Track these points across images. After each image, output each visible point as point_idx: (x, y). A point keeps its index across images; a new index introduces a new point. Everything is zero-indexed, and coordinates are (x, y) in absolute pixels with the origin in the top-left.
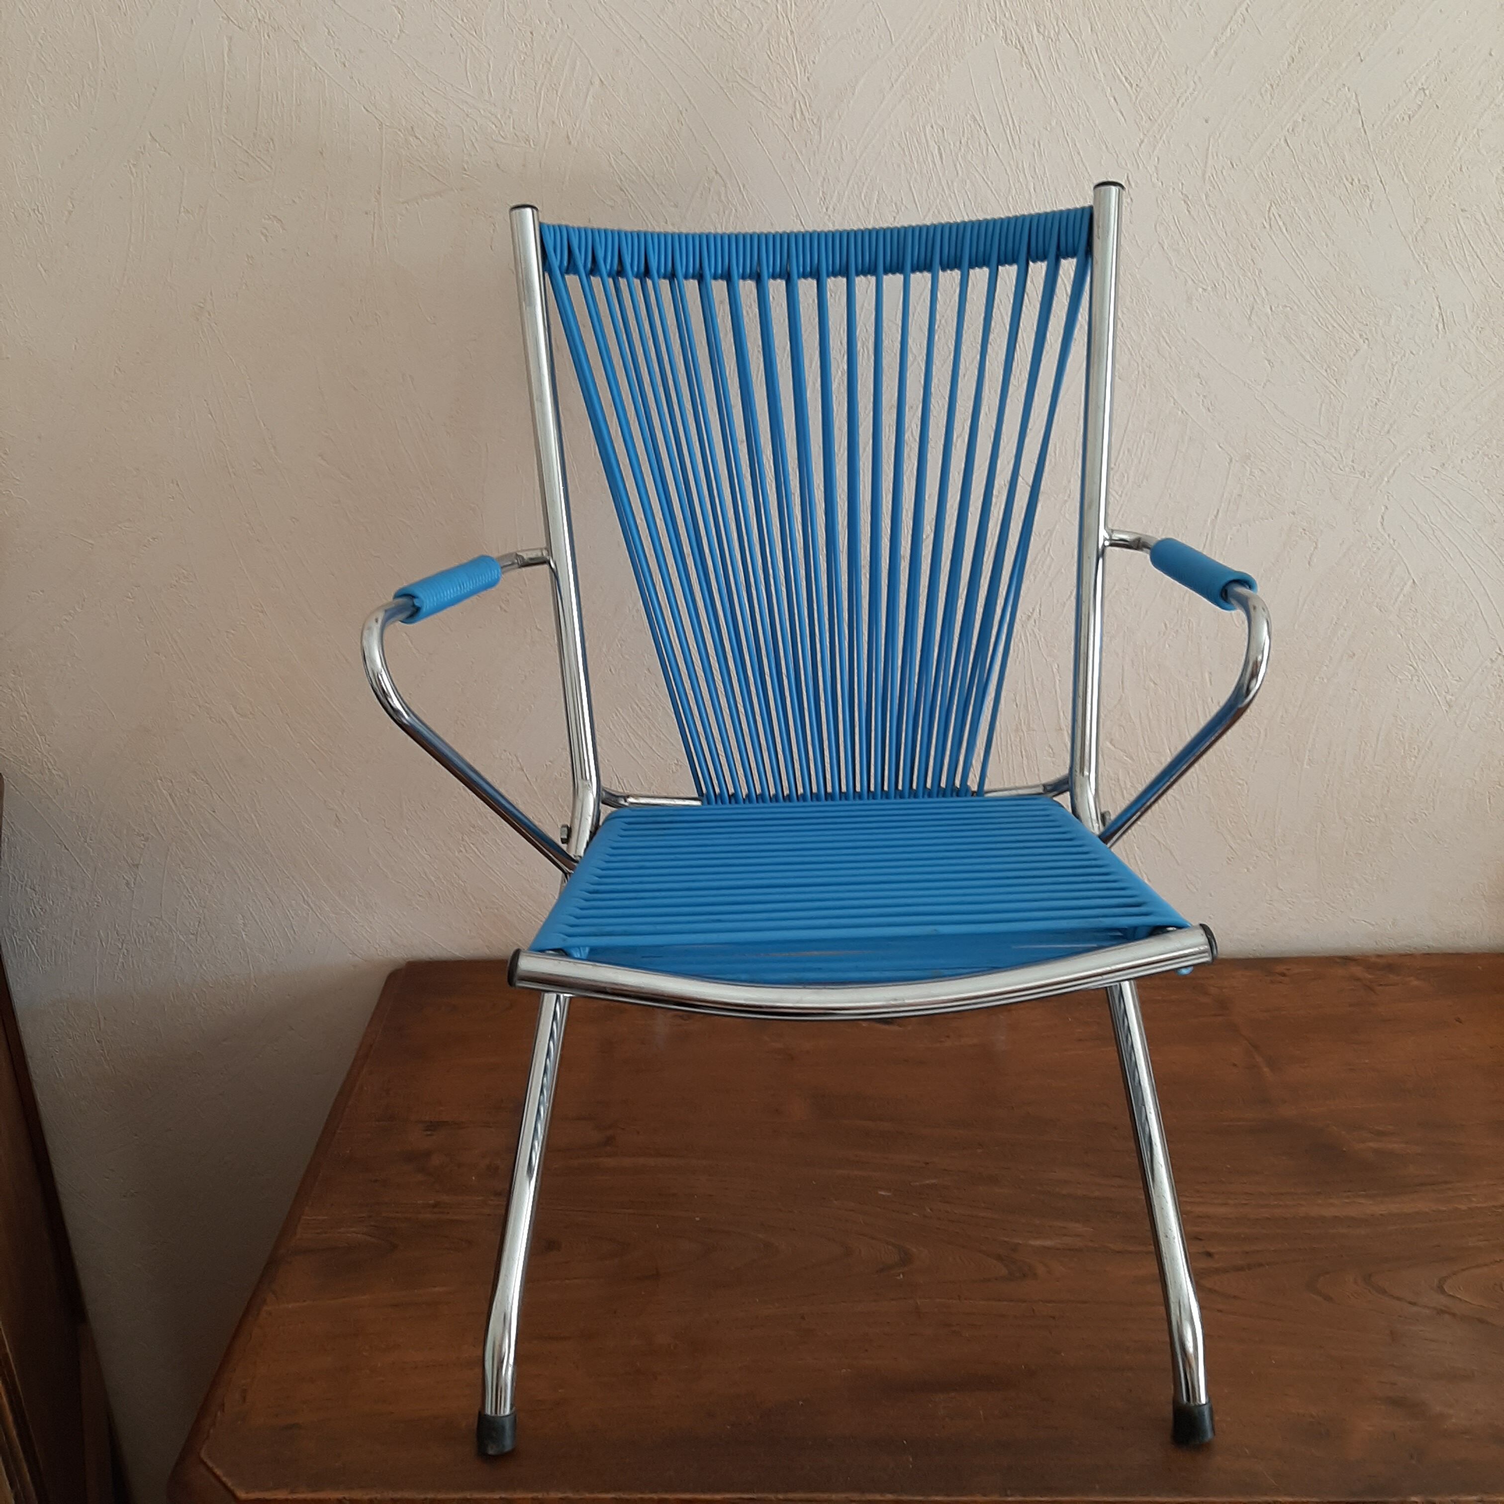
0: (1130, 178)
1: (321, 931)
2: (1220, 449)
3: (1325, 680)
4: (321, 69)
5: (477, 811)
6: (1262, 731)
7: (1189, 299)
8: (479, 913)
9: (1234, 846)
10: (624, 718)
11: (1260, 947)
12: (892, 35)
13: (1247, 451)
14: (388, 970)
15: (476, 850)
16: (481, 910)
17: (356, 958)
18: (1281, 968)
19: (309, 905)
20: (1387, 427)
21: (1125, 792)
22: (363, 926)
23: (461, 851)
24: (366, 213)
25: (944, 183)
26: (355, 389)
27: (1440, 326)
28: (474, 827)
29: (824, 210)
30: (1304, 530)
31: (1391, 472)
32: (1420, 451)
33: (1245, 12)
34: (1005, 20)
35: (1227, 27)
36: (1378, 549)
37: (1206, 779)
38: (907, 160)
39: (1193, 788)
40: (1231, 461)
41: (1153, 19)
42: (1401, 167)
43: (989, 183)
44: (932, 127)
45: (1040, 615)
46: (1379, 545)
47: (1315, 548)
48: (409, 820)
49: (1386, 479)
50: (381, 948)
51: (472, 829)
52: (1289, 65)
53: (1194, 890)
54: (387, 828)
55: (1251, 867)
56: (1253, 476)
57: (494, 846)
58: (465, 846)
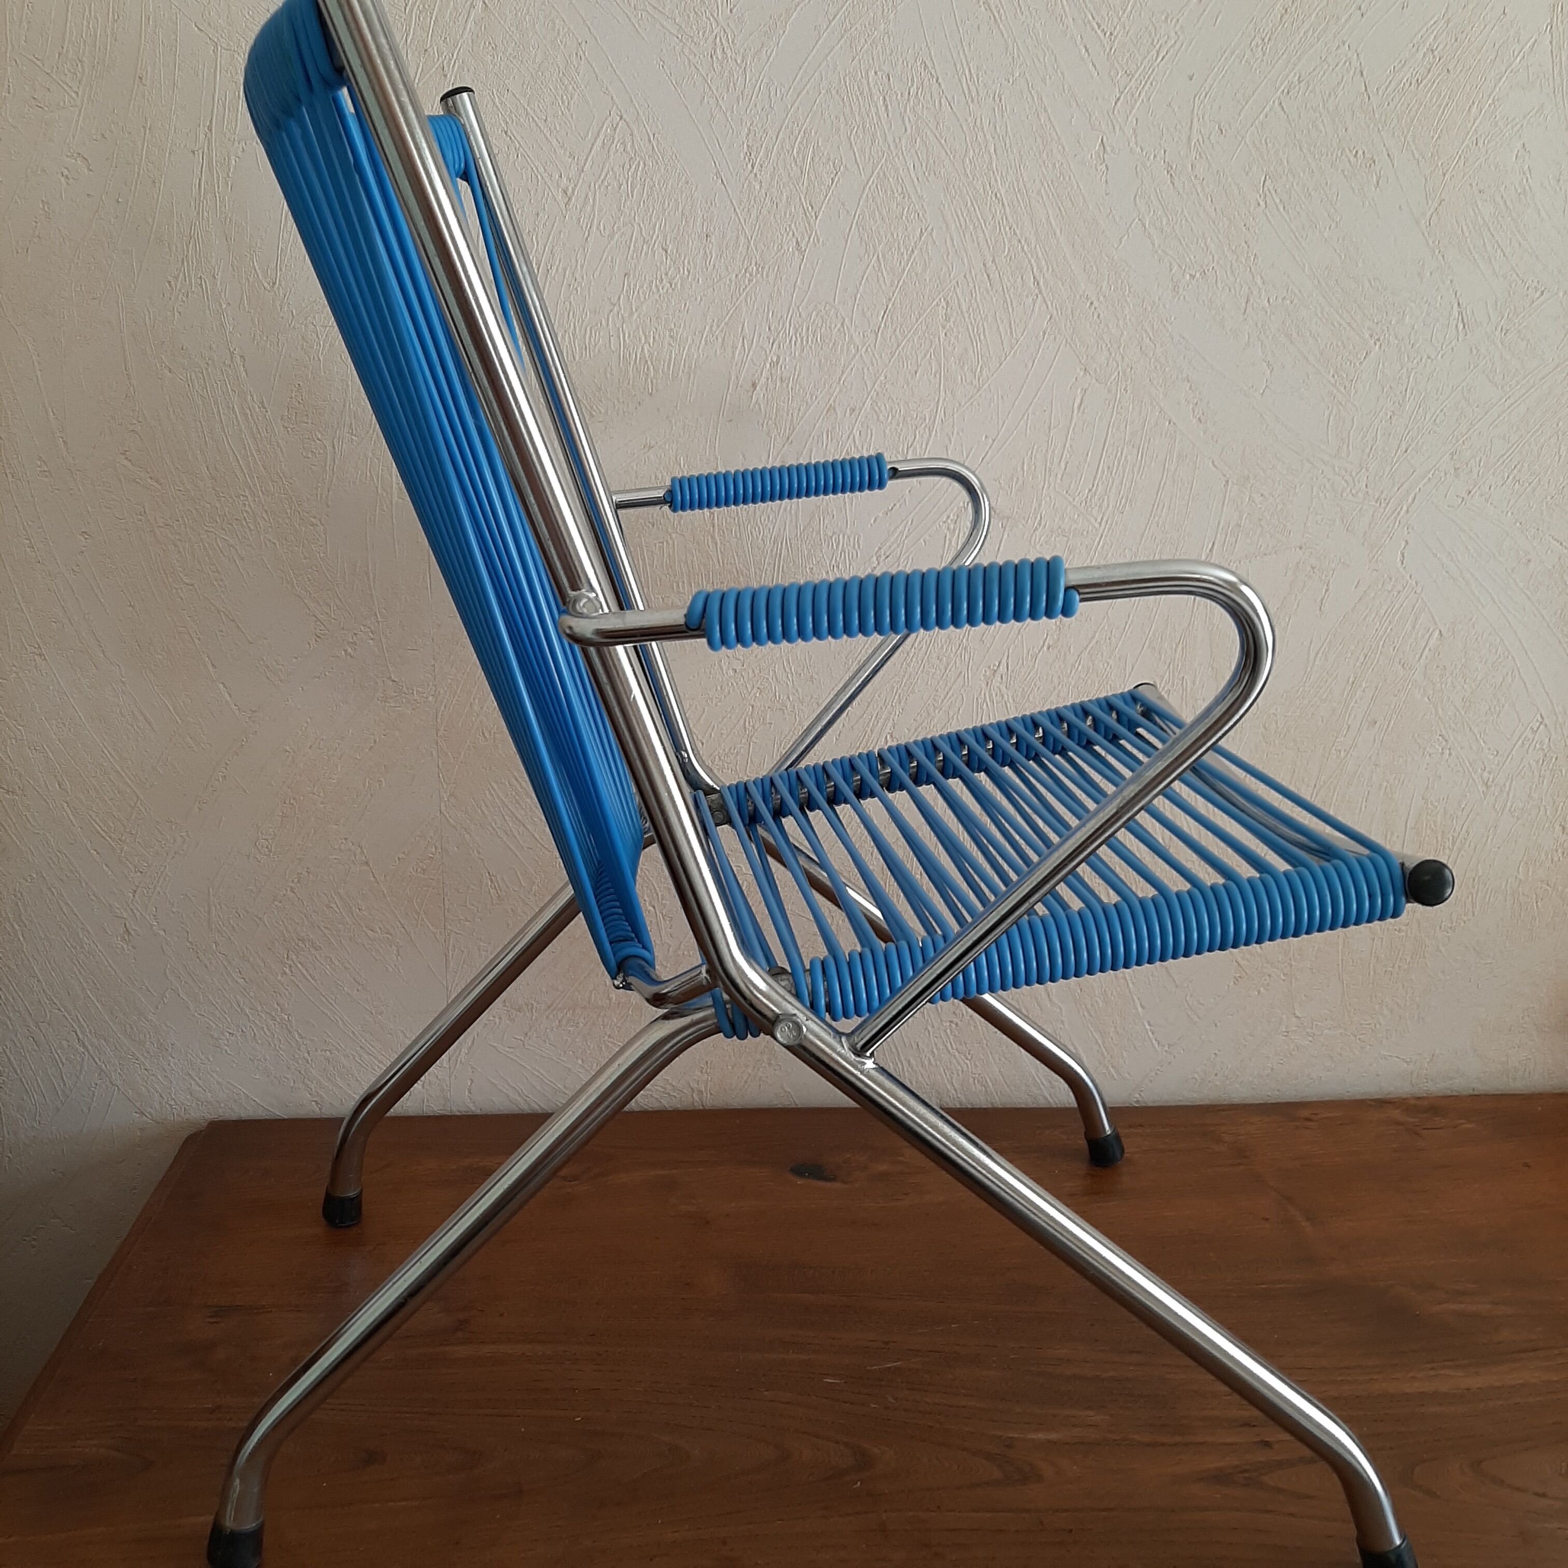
0: (1105, 140)
1: (99, 1082)
2: (1214, 469)
3: (1343, 753)
5: (307, 918)
7: (1175, 288)
8: (306, 1055)
9: (1242, 962)
10: (498, 797)
13: (1246, 471)
14: (186, 1134)
15: (304, 971)
16: (308, 1053)
17: (146, 1119)
19: (84, 1046)
20: (1403, 447)
22: (154, 1075)
23: (285, 973)
25: (890, 139)
27: (1461, 326)
28: (303, 940)
29: (750, 166)
30: (1313, 568)
31: (1410, 500)
32: (1443, 474)
36: (1399, 592)
38: (847, 110)
40: (1227, 482)
42: (1409, 139)
43: (943, 142)
44: (876, 73)
45: (1008, 669)
46: (1400, 588)
47: (1327, 590)
48: (219, 931)
49: (1405, 508)
50: (177, 1104)
51: (300, 944)
52: (1281, 17)
53: (1196, 1019)
54: (191, 942)
55: (1262, 989)
56: (1254, 502)
57: (328, 967)
58: (290, 966)
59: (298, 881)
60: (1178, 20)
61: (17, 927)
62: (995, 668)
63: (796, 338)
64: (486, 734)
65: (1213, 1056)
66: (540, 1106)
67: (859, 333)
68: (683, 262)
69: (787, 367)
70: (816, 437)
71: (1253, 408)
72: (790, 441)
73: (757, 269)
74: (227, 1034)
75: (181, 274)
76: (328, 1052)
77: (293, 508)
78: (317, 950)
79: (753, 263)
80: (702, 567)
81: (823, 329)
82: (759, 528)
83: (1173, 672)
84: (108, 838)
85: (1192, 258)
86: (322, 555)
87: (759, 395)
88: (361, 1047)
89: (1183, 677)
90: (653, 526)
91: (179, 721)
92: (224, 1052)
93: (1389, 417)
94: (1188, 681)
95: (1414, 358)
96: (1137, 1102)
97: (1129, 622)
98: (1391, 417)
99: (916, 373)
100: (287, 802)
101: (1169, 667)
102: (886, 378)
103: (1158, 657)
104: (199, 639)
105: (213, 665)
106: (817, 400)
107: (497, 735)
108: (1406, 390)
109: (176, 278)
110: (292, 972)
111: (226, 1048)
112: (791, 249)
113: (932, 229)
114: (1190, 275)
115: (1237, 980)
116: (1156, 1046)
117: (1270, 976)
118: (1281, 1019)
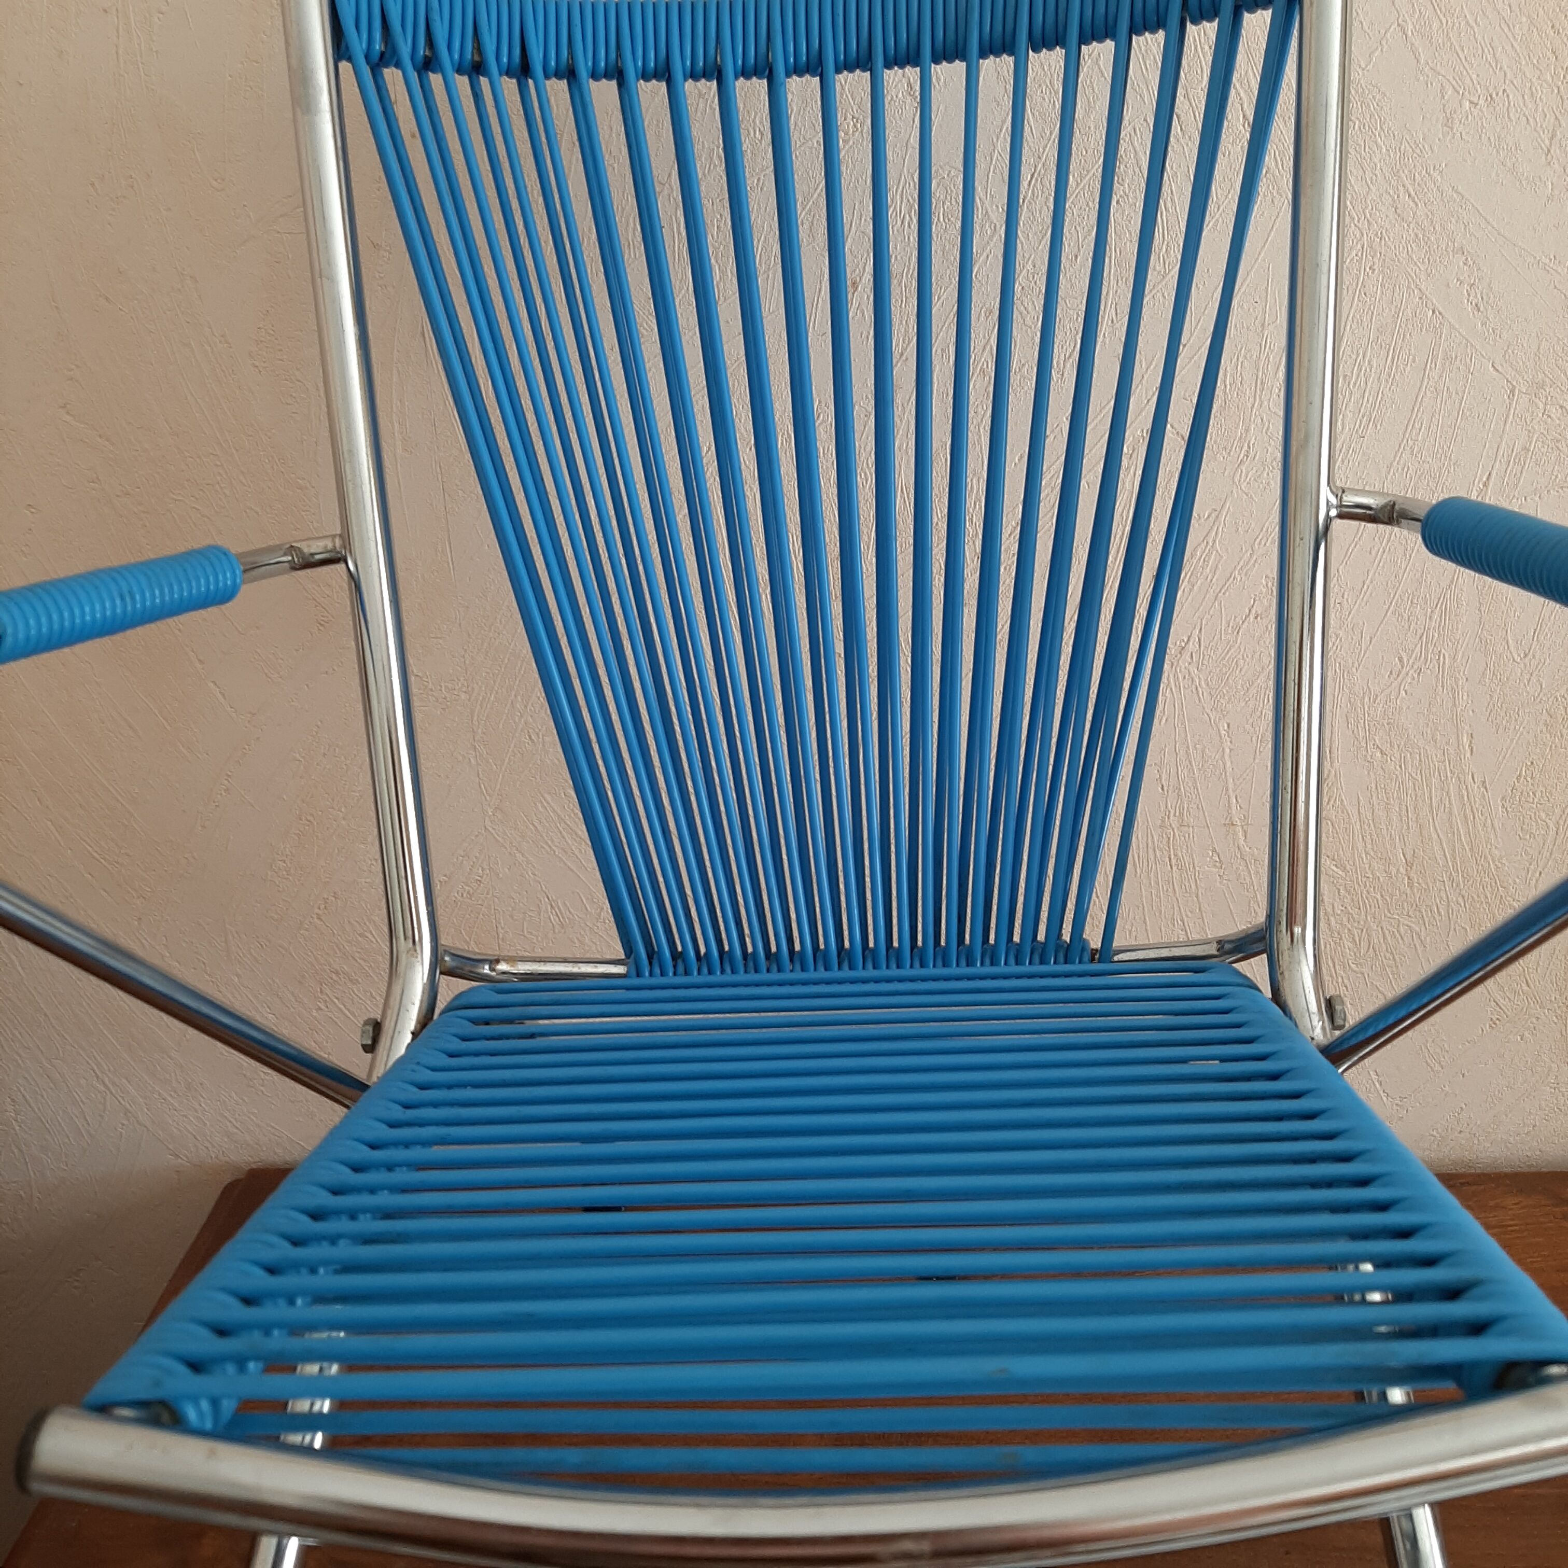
1: (126, 1122)
2: (1495, 373)
5: (339, 949)
6: (1551, 825)
7: (1448, 122)
9: (1501, 1003)
10: (554, 811)
11: (1538, 1153)
13: (1540, 376)
14: (228, 1179)
15: (342, 1007)
17: (180, 1160)
19: (104, 1084)
21: (1332, 919)
22: (186, 1116)
23: (320, 1009)
24: (105, 11)
26: (107, 299)
28: (337, 973)
37: (1460, 900)
40: (1513, 391)
45: (1200, 646)
48: (239, 962)
50: (214, 1147)
51: (334, 976)
53: (1437, 1067)
54: (209, 975)
55: (1526, 1034)
56: (1549, 416)
57: (368, 1002)
58: (325, 1001)
59: (325, 907)
61: (14, 957)
62: (1183, 644)
63: (910, 216)
64: (533, 737)
65: (1458, 1110)
67: (997, 206)
68: (754, 121)
69: (899, 258)
70: (939, 351)
71: (1555, 287)
72: (904, 357)
73: (855, 126)
74: (262, 1074)
77: (275, 467)
78: (354, 984)
79: (850, 117)
81: (948, 203)
82: (866, 474)
83: (1427, 643)
84: (102, 860)
85: (1474, 76)
86: (315, 524)
87: (861, 298)
89: (1440, 652)
91: (168, 727)
92: (260, 1093)
94: (1447, 656)
97: (1368, 582)
99: (1076, 257)
100: (304, 819)
101: (1421, 638)
102: (1034, 266)
103: (1406, 627)
104: (180, 630)
105: (200, 660)
106: (941, 301)
107: (547, 739)
110: (327, 1007)
111: (262, 1088)
112: (900, 95)
113: (1099, 54)
114: (1471, 102)
115: (1495, 1024)
116: (1384, 1099)
117: (1538, 1018)
118: (1550, 1069)
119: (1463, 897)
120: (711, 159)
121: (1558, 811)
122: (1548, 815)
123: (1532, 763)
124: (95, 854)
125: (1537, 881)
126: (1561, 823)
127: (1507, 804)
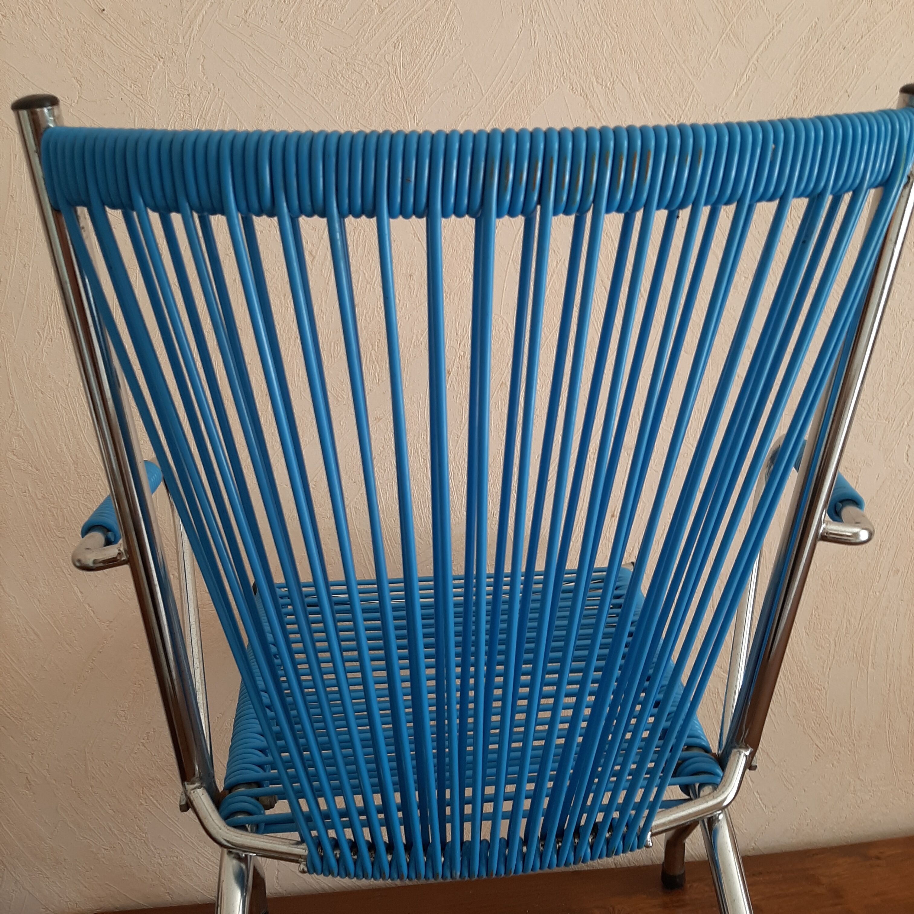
1: (15, 888)
3: (878, 594)
4: (12, 129)
6: (832, 642)
8: (160, 861)
11: (850, 834)
12: (483, 89)
15: (155, 802)
16: (161, 859)
18: (874, 852)
20: (901, 381)
22: (54, 882)
23: (142, 804)
28: (153, 780)
30: (846, 468)
31: (909, 417)
33: (756, 62)
34: (571, 75)
35: (743, 75)
36: (907, 481)
37: (790, 686)
39: (780, 695)
41: (686, 70)
46: (907, 477)
47: (857, 483)
48: (93, 778)
49: (906, 423)
50: (70, 901)
51: (152, 783)
52: (794, 101)
53: (791, 788)
54: (74, 787)
55: (835, 763)
57: (171, 797)
58: (145, 799)
59: (148, 739)
60: (723, 109)
65: (804, 812)
66: (327, 885)
70: (494, 404)
74: (103, 850)
75: (47, 327)
76: (175, 858)
78: (163, 786)
80: (420, 496)
84: (12, 718)
85: (745, 265)
87: (453, 379)
88: (198, 852)
90: (385, 472)
91: (59, 633)
93: (889, 362)
95: (903, 322)
96: (754, 849)
98: (891, 362)
100: (137, 684)
104: (70, 575)
105: (80, 592)
108: (900, 343)
109: (43, 329)
110: (146, 803)
114: (745, 277)
115: (817, 758)
116: (764, 808)
117: (840, 753)
118: (850, 782)
119: (792, 685)
120: (374, 313)
121: (834, 633)
122: (829, 635)
123: (817, 607)
124: (8, 714)
125: (829, 673)
126: (837, 639)
127: (808, 631)
